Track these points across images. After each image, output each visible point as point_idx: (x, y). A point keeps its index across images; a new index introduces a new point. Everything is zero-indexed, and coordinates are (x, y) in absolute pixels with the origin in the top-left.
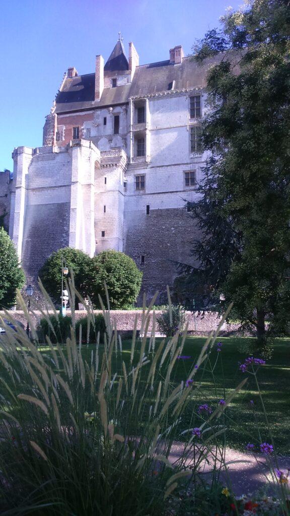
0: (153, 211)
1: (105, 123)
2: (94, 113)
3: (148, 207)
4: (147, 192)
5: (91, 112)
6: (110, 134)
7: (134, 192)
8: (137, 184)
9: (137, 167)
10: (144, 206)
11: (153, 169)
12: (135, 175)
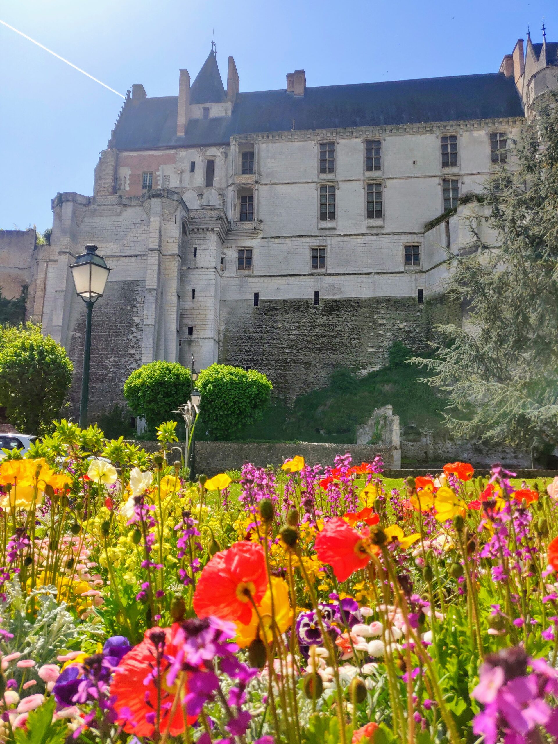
0: (264, 301)
1: (193, 170)
2: (176, 153)
3: (257, 295)
4: (255, 273)
5: (172, 152)
6: (199, 185)
7: (236, 272)
8: (241, 260)
9: (241, 236)
10: (251, 294)
11: (265, 240)
12: (237, 248)
